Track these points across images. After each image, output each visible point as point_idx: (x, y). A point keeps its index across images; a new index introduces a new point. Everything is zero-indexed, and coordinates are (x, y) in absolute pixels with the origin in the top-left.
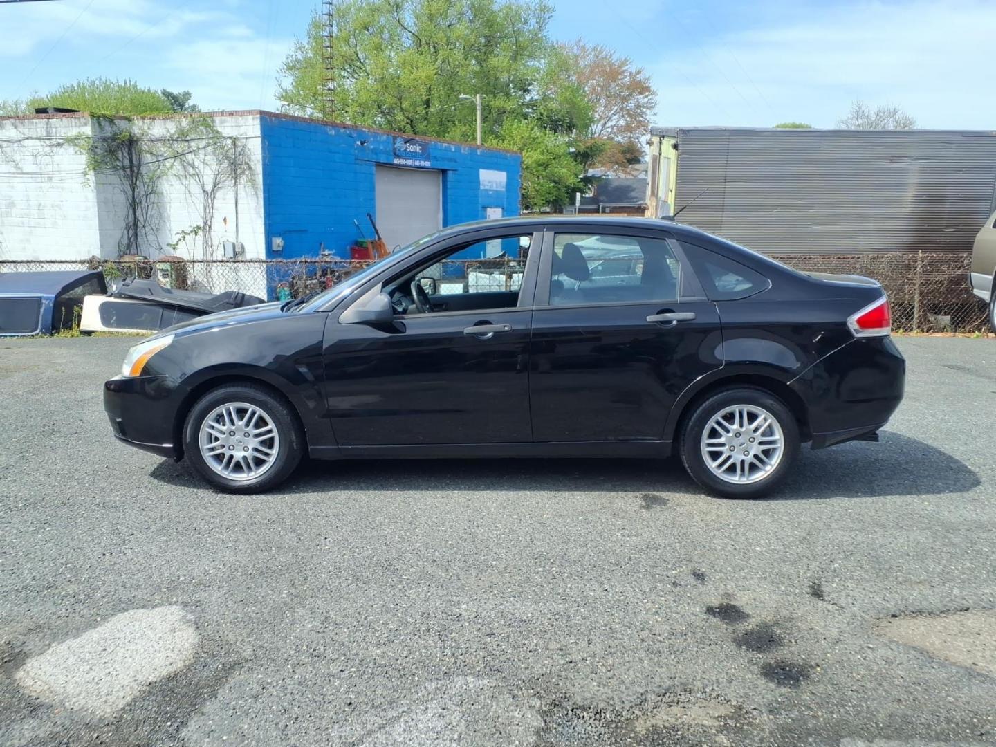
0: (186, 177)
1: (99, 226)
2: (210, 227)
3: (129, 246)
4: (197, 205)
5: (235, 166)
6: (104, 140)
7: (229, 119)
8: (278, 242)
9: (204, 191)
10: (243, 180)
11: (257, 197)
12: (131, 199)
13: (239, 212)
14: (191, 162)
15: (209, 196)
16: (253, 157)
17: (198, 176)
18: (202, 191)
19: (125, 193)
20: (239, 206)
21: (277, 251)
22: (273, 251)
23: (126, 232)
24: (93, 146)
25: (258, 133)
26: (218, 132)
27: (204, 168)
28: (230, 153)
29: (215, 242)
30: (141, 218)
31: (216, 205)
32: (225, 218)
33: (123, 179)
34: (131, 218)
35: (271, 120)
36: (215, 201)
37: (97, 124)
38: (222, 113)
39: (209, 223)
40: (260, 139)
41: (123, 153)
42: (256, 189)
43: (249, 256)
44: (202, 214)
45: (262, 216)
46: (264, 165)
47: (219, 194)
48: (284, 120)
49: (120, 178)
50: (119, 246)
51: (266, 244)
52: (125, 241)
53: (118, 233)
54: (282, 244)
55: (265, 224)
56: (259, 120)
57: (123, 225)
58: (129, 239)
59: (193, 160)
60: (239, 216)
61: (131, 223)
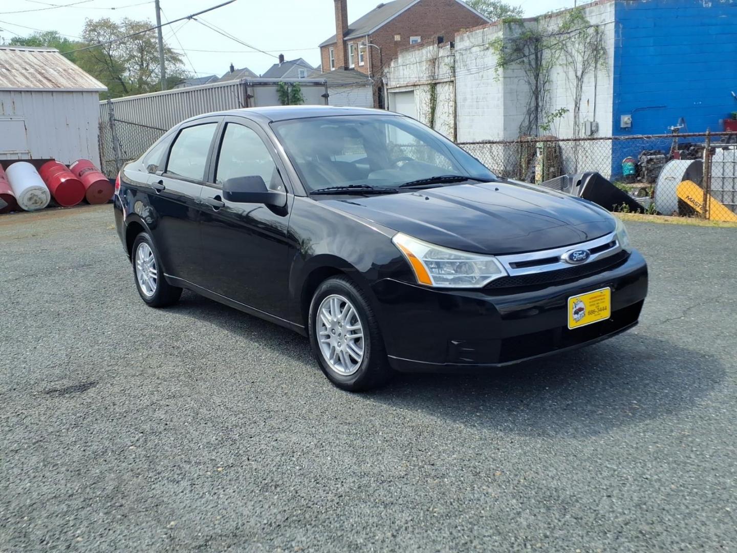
0: (566, 65)
1: (504, 113)
2: (579, 109)
3: (530, 128)
4: (572, 89)
5: (597, 50)
6: (514, 41)
7: (594, 8)
8: (626, 119)
9: (577, 77)
10: (601, 61)
11: (609, 79)
12: (534, 88)
13: (597, 94)
14: (570, 51)
15: (580, 79)
16: (608, 42)
17: (573, 62)
18: (575, 77)
19: (529, 83)
20: (598, 87)
21: (625, 128)
22: (622, 128)
23: (527, 117)
24: (503, 47)
25: (613, 19)
26: (587, 22)
27: (578, 56)
28: (593, 40)
29: (582, 121)
30: (540, 104)
31: (583, 88)
32: (588, 101)
33: (528, 73)
34: (533, 104)
35: (628, 4)
36: (583, 85)
37: (508, 29)
38: (590, 4)
39: (578, 105)
40: (614, 24)
41: (529, 50)
42: (608, 71)
43: (601, 134)
44: (575, 97)
45: (612, 95)
46: (615, 48)
47: (585, 79)
49: (526, 71)
50: (520, 128)
51: (613, 122)
52: (527, 123)
53: (520, 117)
54: (629, 122)
55: (614, 104)
56: (614, 6)
57: (525, 110)
58: (530, 122)
59: (571, 49)
60: (597, 97)
61: (533, 109)
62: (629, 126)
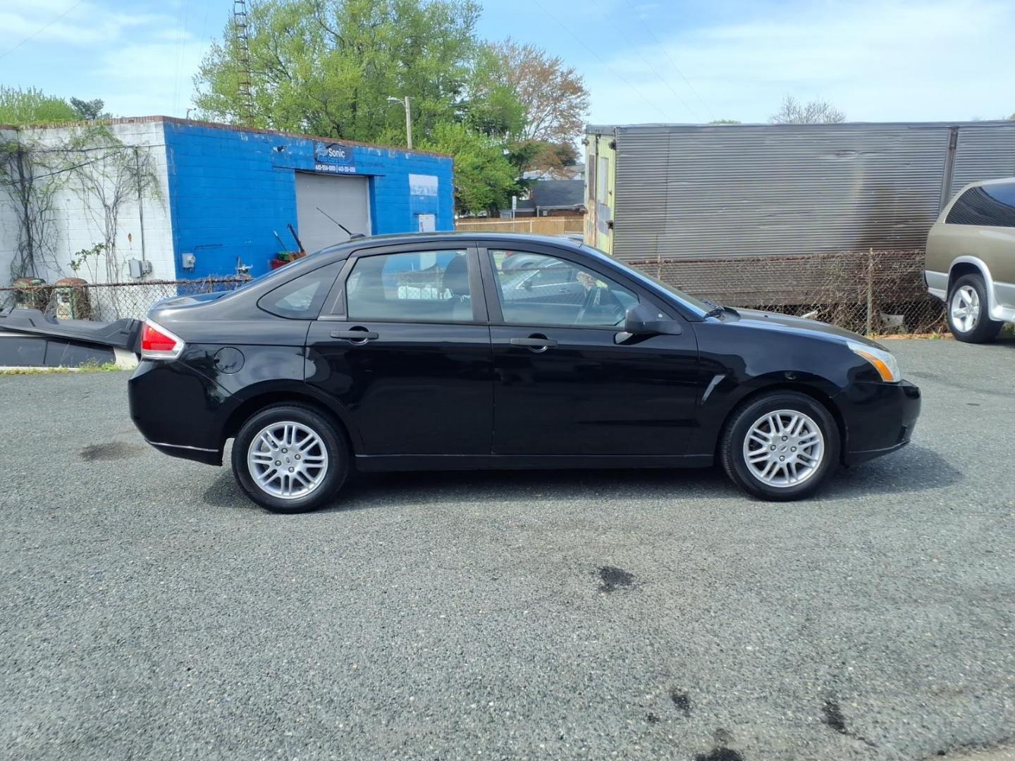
0: (84, 191)
2: (113, 245)
3: (23, 268)
4: (98, 221)
5: (138, 176)
7: (129, 126)
8: (189, 258)
9: (105, 206)
10: (147, 192)
11: (165, 211)
12: (23, 216)
13: (144, 228)
14: (89, 174)
16: (158, 168)
17: (97, 189)
18: (103, 206)
19: (16, 210)
20: (144, 220)
21: (189, 269)
22: (184, 268)
23: (19, 253)
25: (163, 141)
26: (117, 141)
27: (104, 180)
28: (132, 163)
29: (120, 261)
30: (36, 237)
31: (119, 220)
32: (130, 235)
33: (13, 195)
34: (24, 238)
35: (176, 127)
36: (118, 216)
38: (122, 120)
39: (112, 240)
40: (164, 148)
41: (12, 167)
42: (162, 201)
43: (157, 276)
44: (104, 231)
45: (171, 230)
46: (170, 175)
47: (122, 208)
48: (191, 126)
49: (10, 194)
50: (12, 269)
51: (175, 261)
52: (19, 263)
53: (10, 254)
54: (193, 261)
55: (174, 240)
56: (162, 127)
57: (16, 245)
58: (23, 261)
59: (91, 172)
60: (145, 231)
61: (25, 243)
62: (193, 266)
